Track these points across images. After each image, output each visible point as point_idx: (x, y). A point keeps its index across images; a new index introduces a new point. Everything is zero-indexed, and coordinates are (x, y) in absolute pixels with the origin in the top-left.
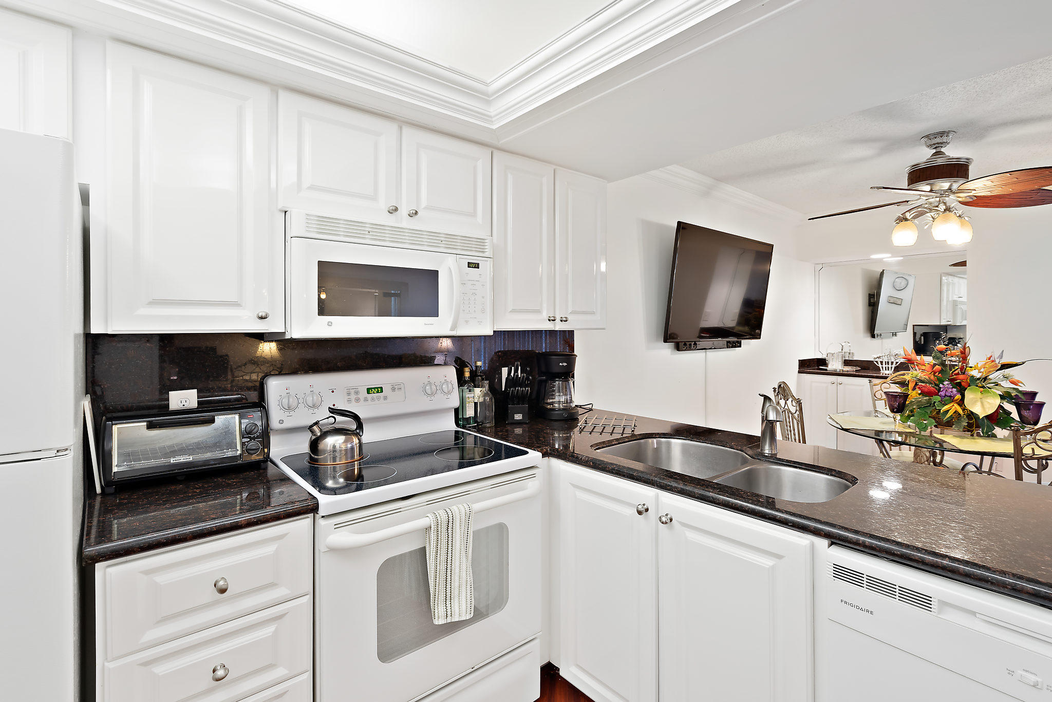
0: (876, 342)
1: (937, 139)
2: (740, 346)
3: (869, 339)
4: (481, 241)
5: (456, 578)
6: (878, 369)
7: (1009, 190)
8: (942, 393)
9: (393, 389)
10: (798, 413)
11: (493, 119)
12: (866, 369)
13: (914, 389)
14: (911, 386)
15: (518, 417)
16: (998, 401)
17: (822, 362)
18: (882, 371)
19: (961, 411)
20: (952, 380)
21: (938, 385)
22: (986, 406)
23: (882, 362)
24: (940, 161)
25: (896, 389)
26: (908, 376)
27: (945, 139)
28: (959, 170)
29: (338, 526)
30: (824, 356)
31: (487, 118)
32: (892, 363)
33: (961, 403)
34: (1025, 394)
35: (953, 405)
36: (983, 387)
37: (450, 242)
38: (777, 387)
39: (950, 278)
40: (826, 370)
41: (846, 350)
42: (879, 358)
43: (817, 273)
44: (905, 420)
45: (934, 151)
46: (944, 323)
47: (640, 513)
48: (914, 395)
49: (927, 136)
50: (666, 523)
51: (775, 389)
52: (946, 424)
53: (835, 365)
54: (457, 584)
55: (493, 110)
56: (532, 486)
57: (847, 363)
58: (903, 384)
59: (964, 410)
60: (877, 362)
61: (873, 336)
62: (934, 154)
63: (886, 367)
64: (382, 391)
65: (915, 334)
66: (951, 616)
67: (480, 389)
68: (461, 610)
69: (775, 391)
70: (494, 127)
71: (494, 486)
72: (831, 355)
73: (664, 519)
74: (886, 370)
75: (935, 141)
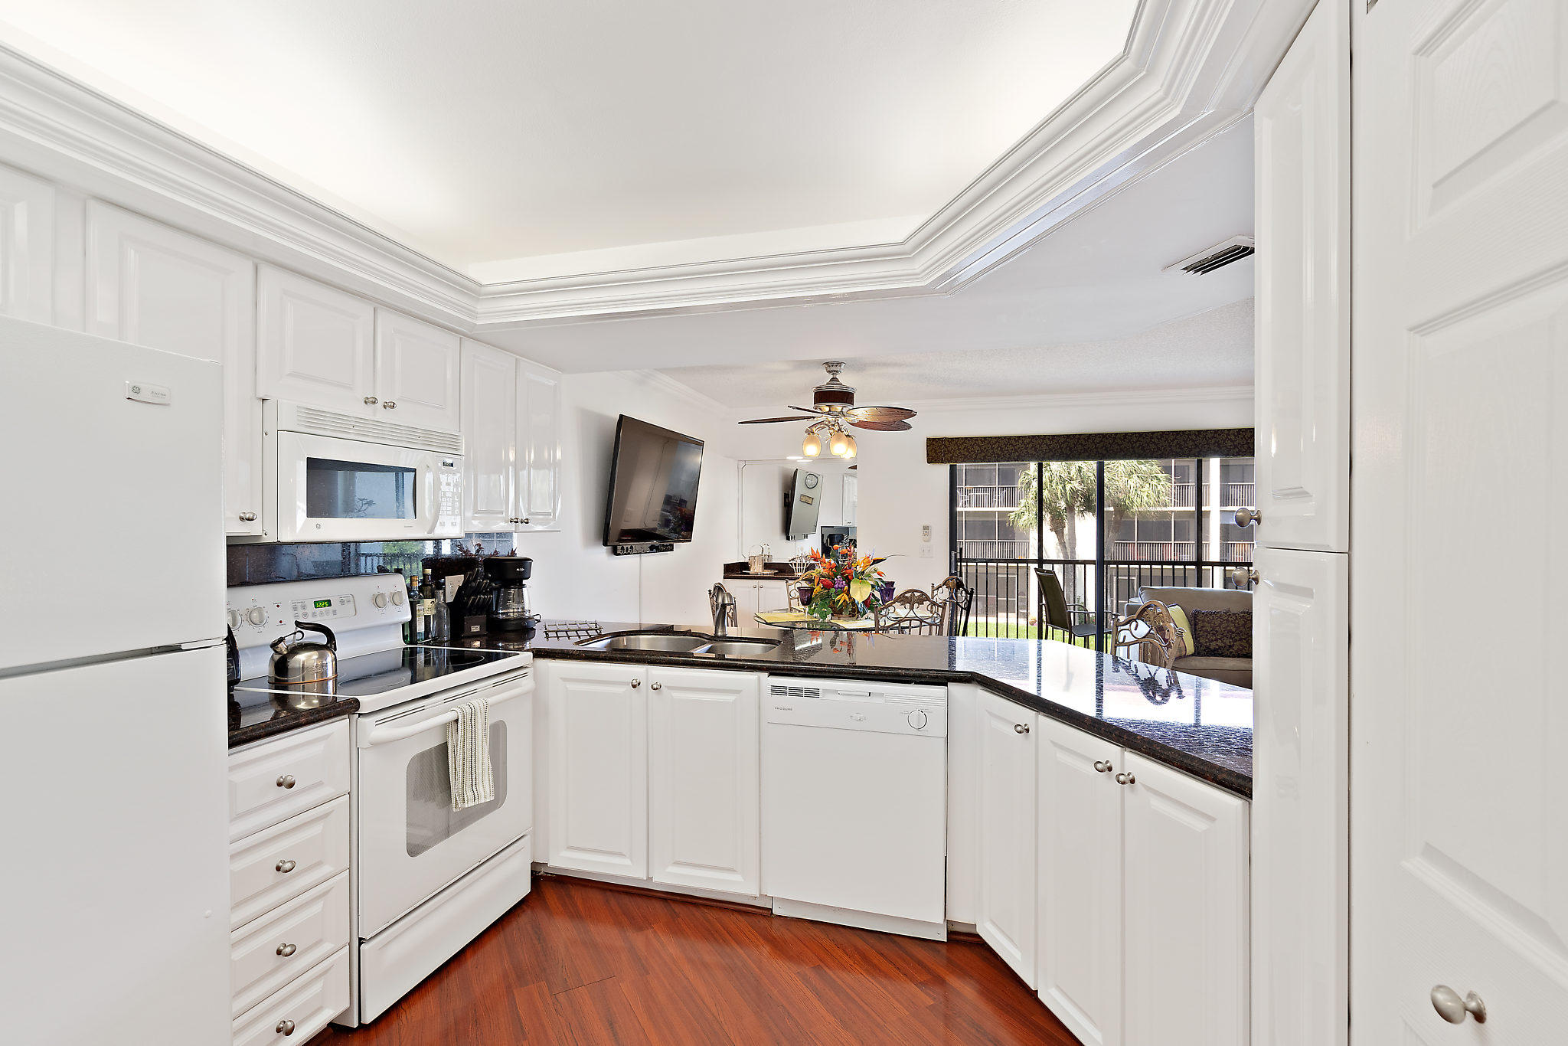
0: (791, 543)
1: (833, 367)
2: (672, 550)
3: (785, 541)
4: (456, 438)
5: (479, 764)
6: (792, 571)
7: (877, 420)
8: (836, 586)
9: (342, 602)
10: (732, 611)
11: (478, 316)
12: (782, 571)
13: (818, 584)
14: (816, 582)
15: (476, 629)
16: (869, 590)
17: (745, 566)
18: (795, 572)
19: (848, 600)
20: (842, 575)
21: (833, 579)
22: (863, 593)
23: (795, 564)
24: (836, 388)
25: (805, 584)
26: (813, 573)
27: (838, 369)
28: (846, 397)
29: (379, 723)
30: (747, 560)
31: (473, 314)
32: (803, 563)
33: (848, 593)
34: (887, 584)
35: (843, 595)
36: (862, 579)
37: (426, 439)
38: (712, 590)
39: (851, 479)
40: (748, 574)
41: (766, 553)
42: (793, 560)
43: (740, 470)
44: (811, 612)
45: (832, 376)
46: (845, 525)
47: (634, 686)
48: (817, 589)
49: (827, 363)
50: (657, 689)
51: (710, 591)
52: (838, 613)
53: (757, 568)
54: (480, 771)
55: (480, 308)
56: (526, 684)
57: (767, 566)
58: (810, 580)
59: (849, 599)
60: (791, 564)
61: (788, 539)
62: (832, 380)
63: (798, 569)
64: (330, 605)
65: (823, 536)
66: (830, 697)
67: (430, 600)
68: (485, 792)
69: (710, 594)
70: (479, 322)
71: (496, 685)
73: (655, 686)
74: (799, 571)
75: (832, 369)
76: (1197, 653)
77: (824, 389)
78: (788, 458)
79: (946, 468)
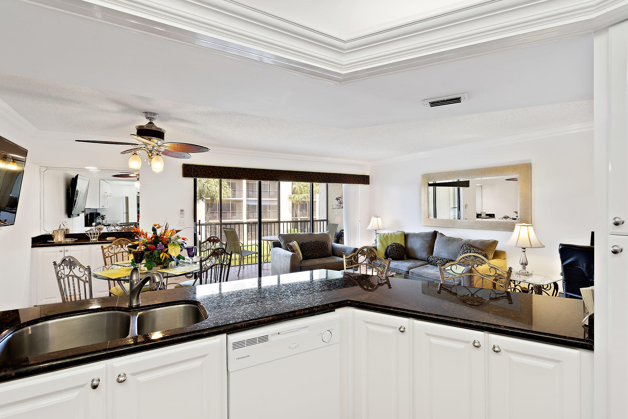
1: (150, 115)
6: (88, 239)
8: (158, 249)
12: (81, 239)
16: (180, 249)
17: (48, 238)
18: (91, 240)
20: (161, 241)
21: (156, 245)
22: (176, 252)
23: (91, 234)
24: (152, 127)
27: (154, 117)
28: (160, 134)
30: (50, 233)
32: (97, 234)
33: (167, 252)
35: (164, 254)
36: (174, 243)
40: (54, 242)
41: (62, 227)
43: (42, 173)
45: (149, 121)
47: (94, 387)
49: (146, 113)
53: (59, 238)
57: (67, 236)
60: (88, 234)
62: (150, 123)
63: (93, 237)
72: (56, 232)
73: (121, 378)
74: (93, 238)
75: (150, 116)
76: (305, 258)
77: (145, 128)
78: (86, 168)
79: (191, 180)
